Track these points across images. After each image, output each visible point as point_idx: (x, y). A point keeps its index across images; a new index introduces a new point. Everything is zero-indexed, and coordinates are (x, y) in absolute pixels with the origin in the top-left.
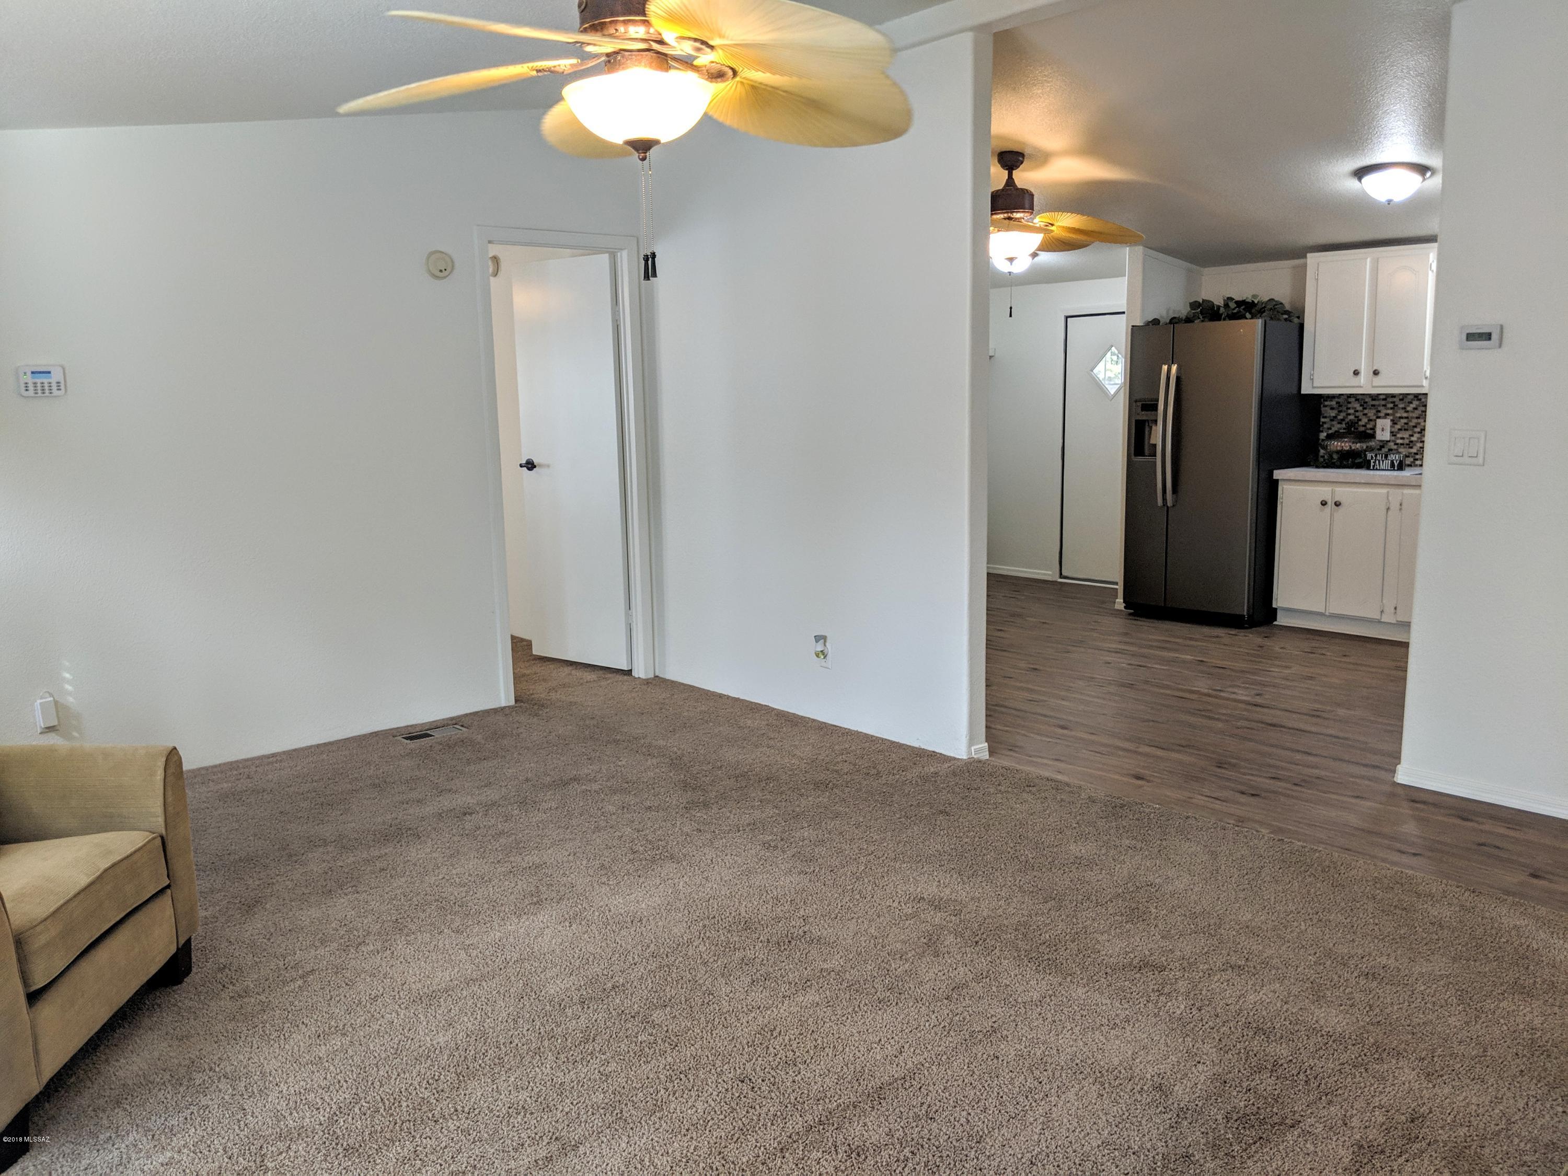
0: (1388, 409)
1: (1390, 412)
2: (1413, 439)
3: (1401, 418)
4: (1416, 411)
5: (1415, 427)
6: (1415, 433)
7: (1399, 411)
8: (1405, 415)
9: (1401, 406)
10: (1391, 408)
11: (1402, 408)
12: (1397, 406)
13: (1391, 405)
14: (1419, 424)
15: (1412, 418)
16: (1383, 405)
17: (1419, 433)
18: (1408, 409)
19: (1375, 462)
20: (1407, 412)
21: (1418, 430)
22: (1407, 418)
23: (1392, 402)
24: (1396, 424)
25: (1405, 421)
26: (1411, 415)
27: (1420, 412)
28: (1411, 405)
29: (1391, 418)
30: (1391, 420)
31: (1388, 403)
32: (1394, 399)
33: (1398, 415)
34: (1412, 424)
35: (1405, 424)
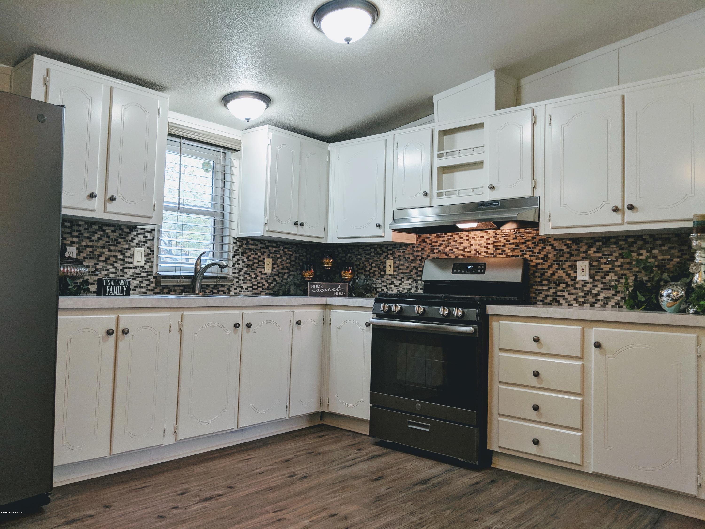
0: (74, 237)
1: (75, 240)
2: (98, 267)
3: (87, 246)
4: (101, 241)
5: (100, 256)
6: (100, 261)
7: (85, 240)
8: (90, 244)
9: (87, 235)
10: (77, 237)
11: (88, 238)
12: (82, 234)
13: (77, 234)
14: (104, 253)
15: (98, 247)
16: (70, 233)
17: (104, 261)
18: (93, 238)
19: (109, 288)
20: (92, 241)
21: (102, 259)
22: (91, 247)
23: (77, 231)
24: (82, 252)
25: (90, 249)
26: (96, 244)
27: (104, 242)
28: (96, 235)
29: (77, 246)
30: (77, 249)
31: (74, 231)
32: (80, 228)
33: (84, 244)
34: (97, 253)
35: (90, 252)
